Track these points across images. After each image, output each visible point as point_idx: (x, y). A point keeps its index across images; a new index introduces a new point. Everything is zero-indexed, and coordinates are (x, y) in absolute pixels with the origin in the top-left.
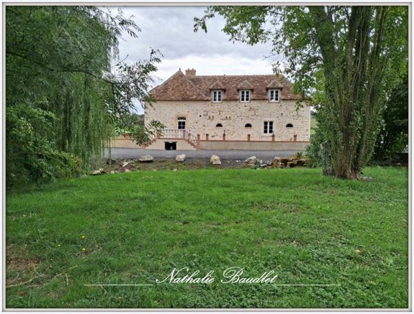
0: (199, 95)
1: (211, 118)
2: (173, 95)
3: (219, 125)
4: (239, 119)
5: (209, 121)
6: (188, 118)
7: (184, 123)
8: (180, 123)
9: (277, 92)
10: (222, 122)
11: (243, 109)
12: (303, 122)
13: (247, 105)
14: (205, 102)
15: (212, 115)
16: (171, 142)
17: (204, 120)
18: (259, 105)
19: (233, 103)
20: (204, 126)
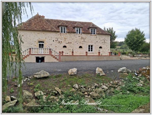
0: (52, 28)
1: (60, 42)
2: (36, 27)
3: (65, 47)
4: (76, 43)
5: (59, 44)
6: (45, 42)
7: (43, 45)
8: (40, 45)
9: (94, 30)
10: (66, 45)
11: (78, 38)
12: (107, 46)
13: (80, 36)
14: (56, 33)
15: (60, 40)
16: (40, 56)
17: (56, 43)
18: (86, 36)
19: (73, 34)
20: (56, 47)
